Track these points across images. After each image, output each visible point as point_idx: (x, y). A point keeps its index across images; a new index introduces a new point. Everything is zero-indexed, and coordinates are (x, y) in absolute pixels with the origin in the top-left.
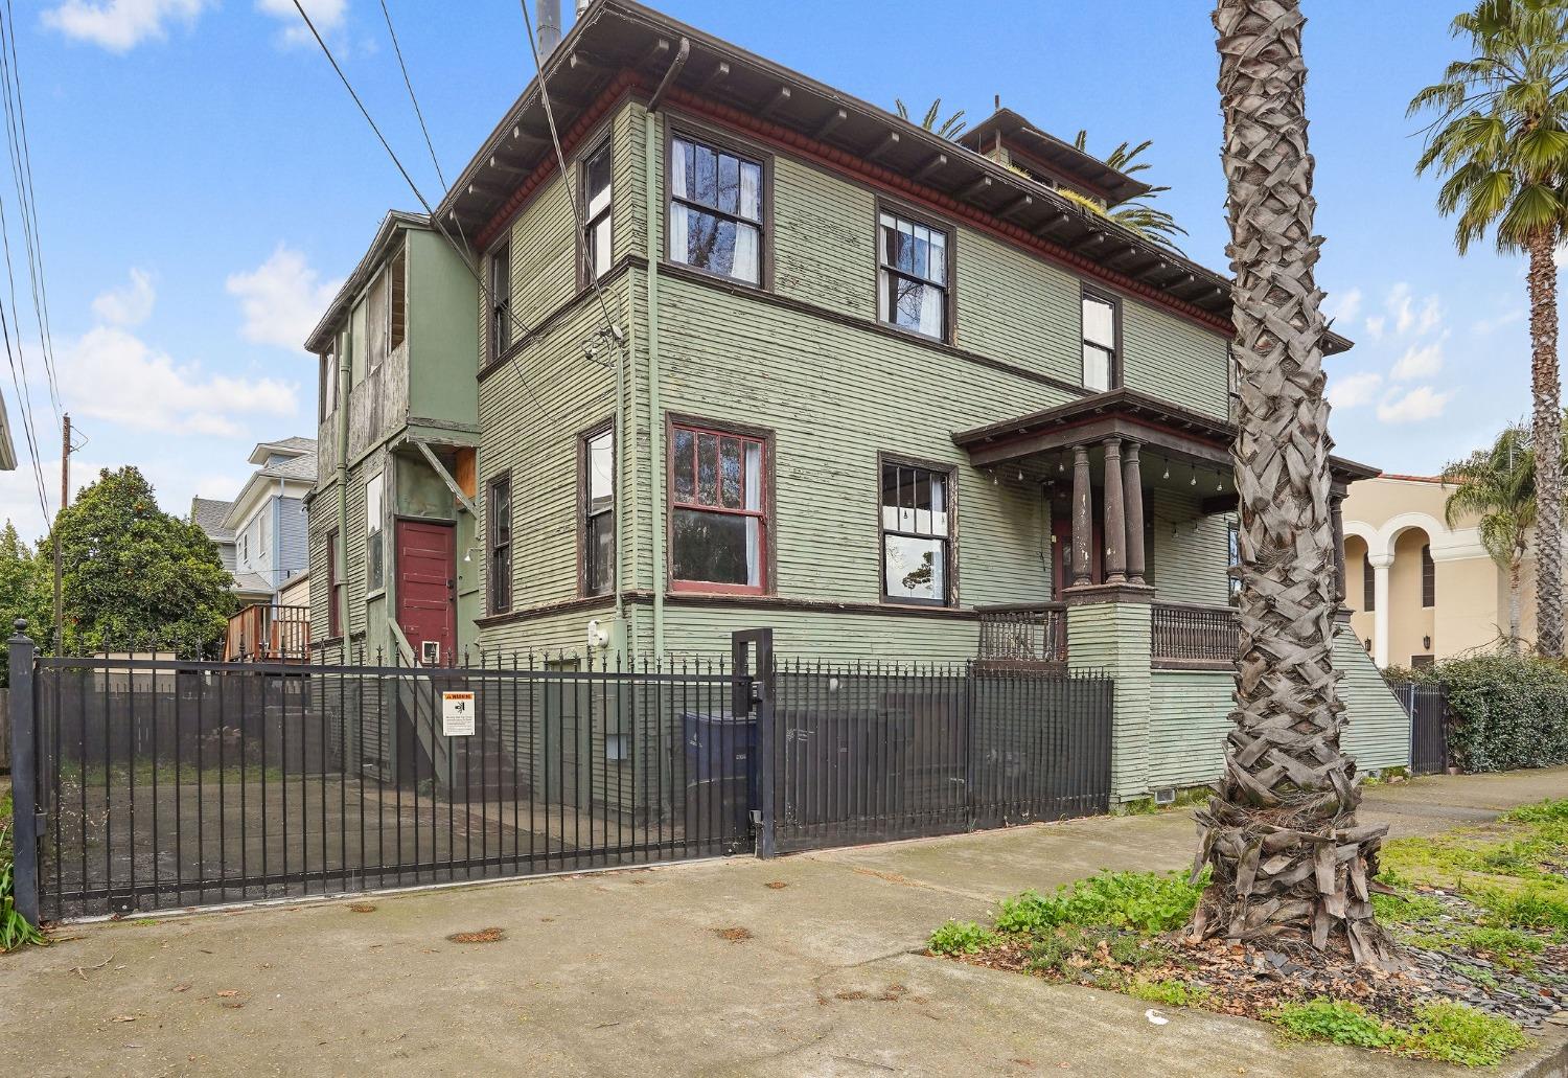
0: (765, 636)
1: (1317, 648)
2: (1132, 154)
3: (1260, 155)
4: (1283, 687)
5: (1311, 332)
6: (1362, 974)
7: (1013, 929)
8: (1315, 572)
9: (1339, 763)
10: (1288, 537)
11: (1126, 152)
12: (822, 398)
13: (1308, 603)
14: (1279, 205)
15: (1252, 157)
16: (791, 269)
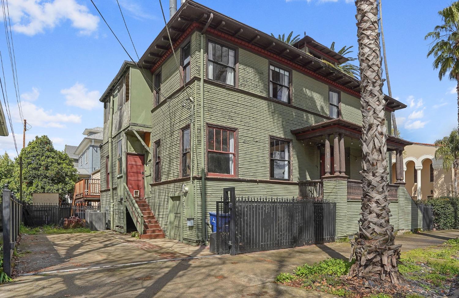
0: (232, 190)
1: (383, 195)
2: (348, 49)
3: (368, 56)
4: (373, 205)
5: (381, 106)
6: (394, 287)
7: (300, 275)
8: (383, 173)
9: (389, 227)
10: (375, 163)
11: (346, 48)
12: (252, 119)
13: (380, 182)
14: (373, 70)
15: (366, 56)
16: (243, 81)
